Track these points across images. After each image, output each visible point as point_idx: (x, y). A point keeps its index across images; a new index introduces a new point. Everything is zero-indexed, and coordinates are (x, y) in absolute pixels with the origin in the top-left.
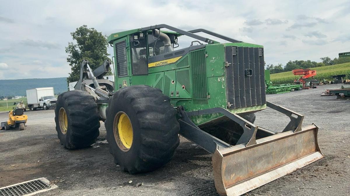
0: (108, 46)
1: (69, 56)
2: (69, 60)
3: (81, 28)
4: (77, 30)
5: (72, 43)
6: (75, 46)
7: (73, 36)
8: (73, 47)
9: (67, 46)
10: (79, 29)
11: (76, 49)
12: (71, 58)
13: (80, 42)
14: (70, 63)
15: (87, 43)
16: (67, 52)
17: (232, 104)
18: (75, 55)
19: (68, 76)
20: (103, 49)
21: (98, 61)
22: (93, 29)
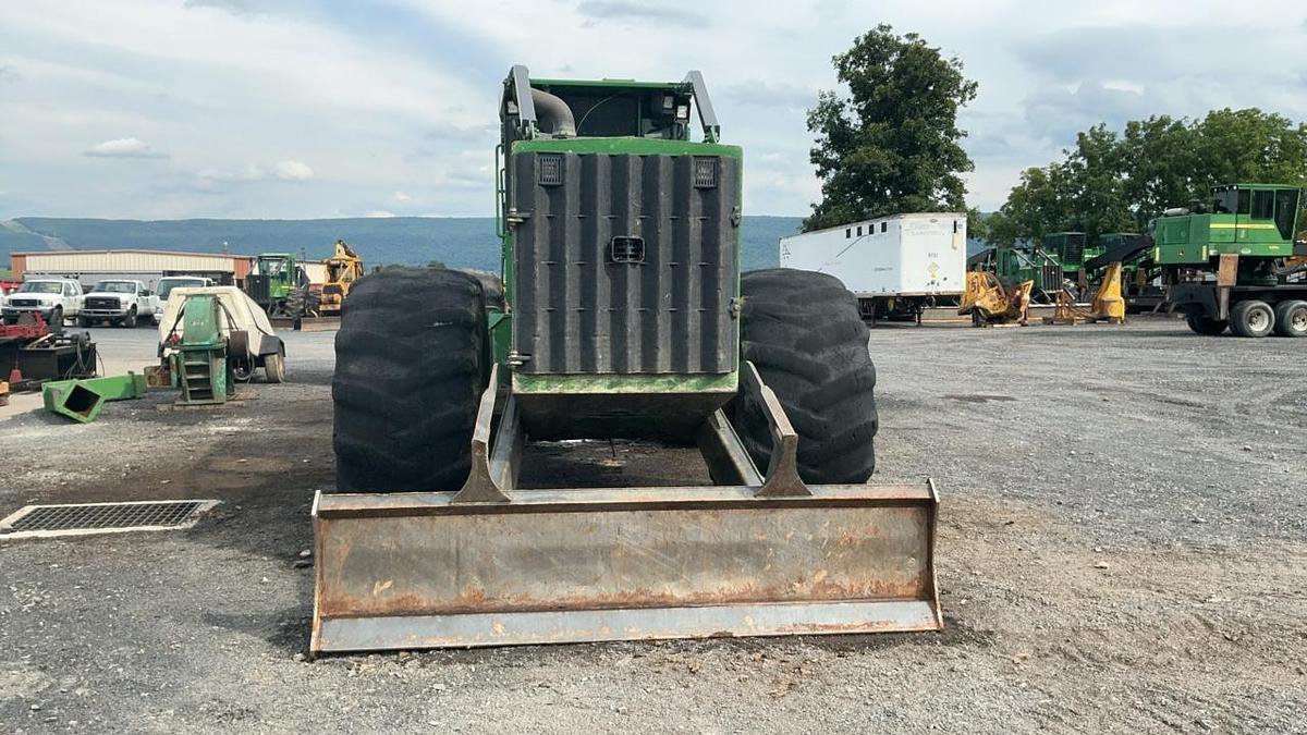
0: (961, 101)
1: (818, 141)
2: (816, 157)
3: (870, 38)
4: (854, 46)
5: (832, 95)
6: (842, 105)
7: (842, 67)
8: (836, 109)
9: (815, 107)
10: (862, 41)
11: (845, 115)
12: (825, 150)
13: (861, 89)
14: (818, 167)
15: (880, 94)
16: (810, 127)
17: (527, 358)
18: (840, 136)
19: (809, 213)
20: (940, 113)
21: (914, 159)
22: (911, 36)
